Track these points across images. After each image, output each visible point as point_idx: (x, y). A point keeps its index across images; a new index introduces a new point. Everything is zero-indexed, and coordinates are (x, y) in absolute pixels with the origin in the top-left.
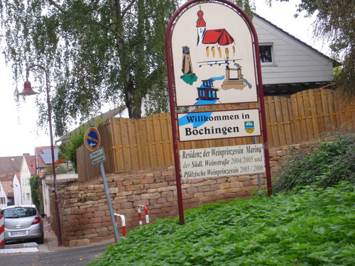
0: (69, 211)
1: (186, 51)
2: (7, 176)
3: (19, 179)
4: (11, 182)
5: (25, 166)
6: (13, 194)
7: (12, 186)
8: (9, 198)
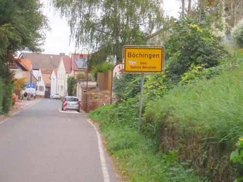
0: (90, 101)
1: (116, 73)
2: (47, 70)
3: (56, 74)
4: (49, 75)
5: (62, 65)
6: (50, 85)
7: (50, 79)
8: (46, 87)
